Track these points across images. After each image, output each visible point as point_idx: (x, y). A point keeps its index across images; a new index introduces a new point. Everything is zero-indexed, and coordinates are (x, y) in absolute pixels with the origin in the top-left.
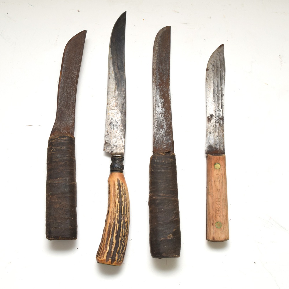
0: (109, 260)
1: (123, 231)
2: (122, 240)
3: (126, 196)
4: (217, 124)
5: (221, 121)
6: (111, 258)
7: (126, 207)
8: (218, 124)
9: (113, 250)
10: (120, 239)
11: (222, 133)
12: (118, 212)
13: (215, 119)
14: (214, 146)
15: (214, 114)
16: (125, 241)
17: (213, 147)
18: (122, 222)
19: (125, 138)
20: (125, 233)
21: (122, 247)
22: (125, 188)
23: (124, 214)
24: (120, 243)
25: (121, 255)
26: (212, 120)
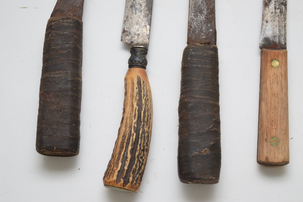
0: (120, 181)
1: (142, 144)
2: (140, 156)
3: (148, 99)
4: (276, 10)
5: (283, 6)
6: (123, 178)
7: (147, 112)
8: (278, 11)
9: (126, 168)
10: (137, 154)
11: (283, 22)
12: (136, 118)
13: (275, 4)
14: (271, 39)
16: (144, 157)
17: (270, 40)
18: (141, 132)
19: (150, 25)
20: (144, 147)
21: (139, 165)
22: (146, 88)
23: (144, 121)
24: (136, 159)
25: (138, 176)
26: (270, 4)
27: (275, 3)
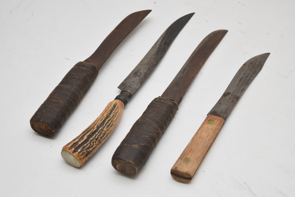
0: (72, 148)
1: (98, 135)
2: (93, 141)
3: (116, 116)
4: (230, 100)
5: (236, 99)
6: (75, 148)
7: (110, 122)
9: (80, 143)
10: (91, 139)
12: (102, 121)
13: (231, 97)
15: (231, 93)
16: (95, 144)
18: (100, 129)
20: (98, 138)
21: (89, 146)
22: (118, 111)
23: (106, 125)
24: (89, 141)
25: (85, 151)
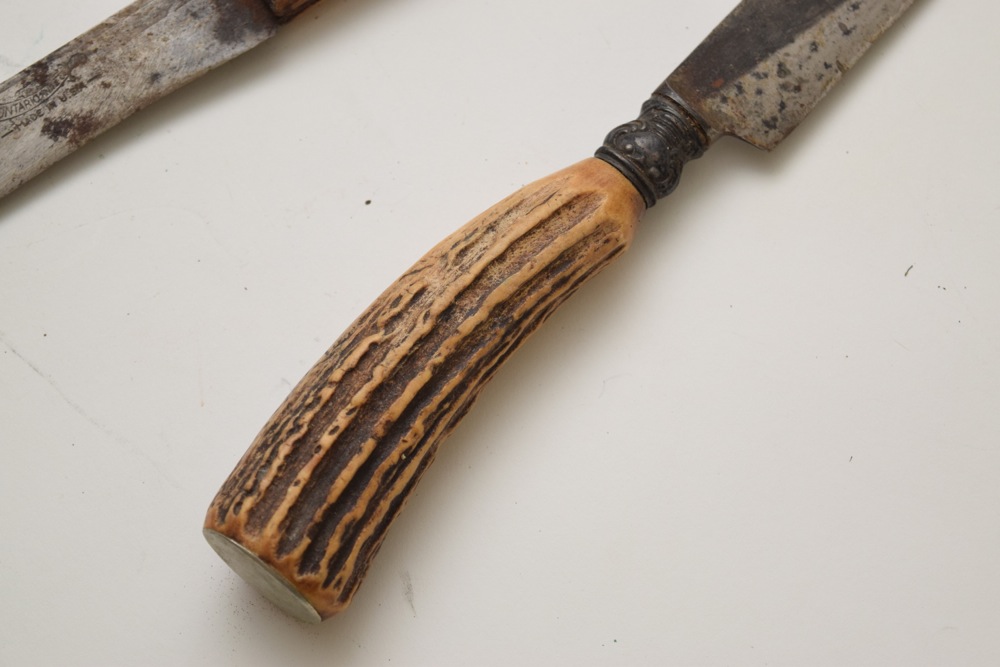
4: (85, 78)
5: (51, 70)
8: (83, 72)
11: (114, 29)
13: (63, 99)
14: (216, 17)
15: (39, 124)
17: (221, 21)
26: (76, 116)
27: (58, 101)
